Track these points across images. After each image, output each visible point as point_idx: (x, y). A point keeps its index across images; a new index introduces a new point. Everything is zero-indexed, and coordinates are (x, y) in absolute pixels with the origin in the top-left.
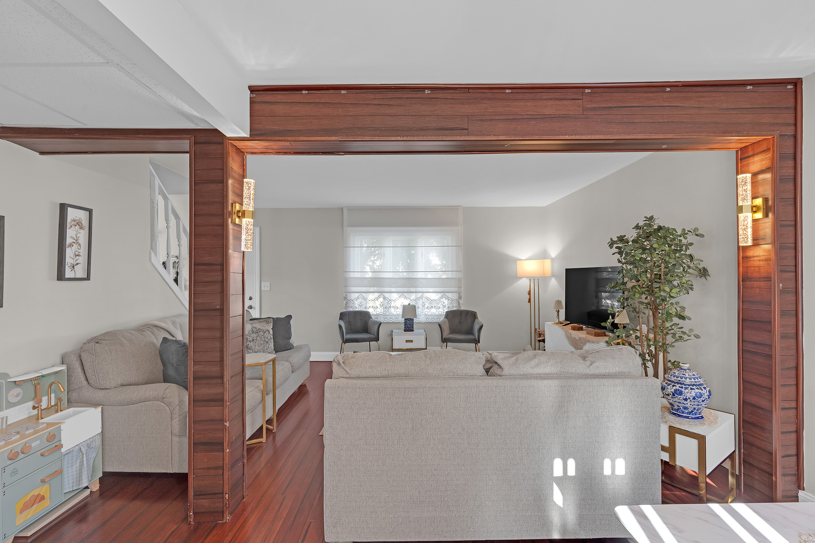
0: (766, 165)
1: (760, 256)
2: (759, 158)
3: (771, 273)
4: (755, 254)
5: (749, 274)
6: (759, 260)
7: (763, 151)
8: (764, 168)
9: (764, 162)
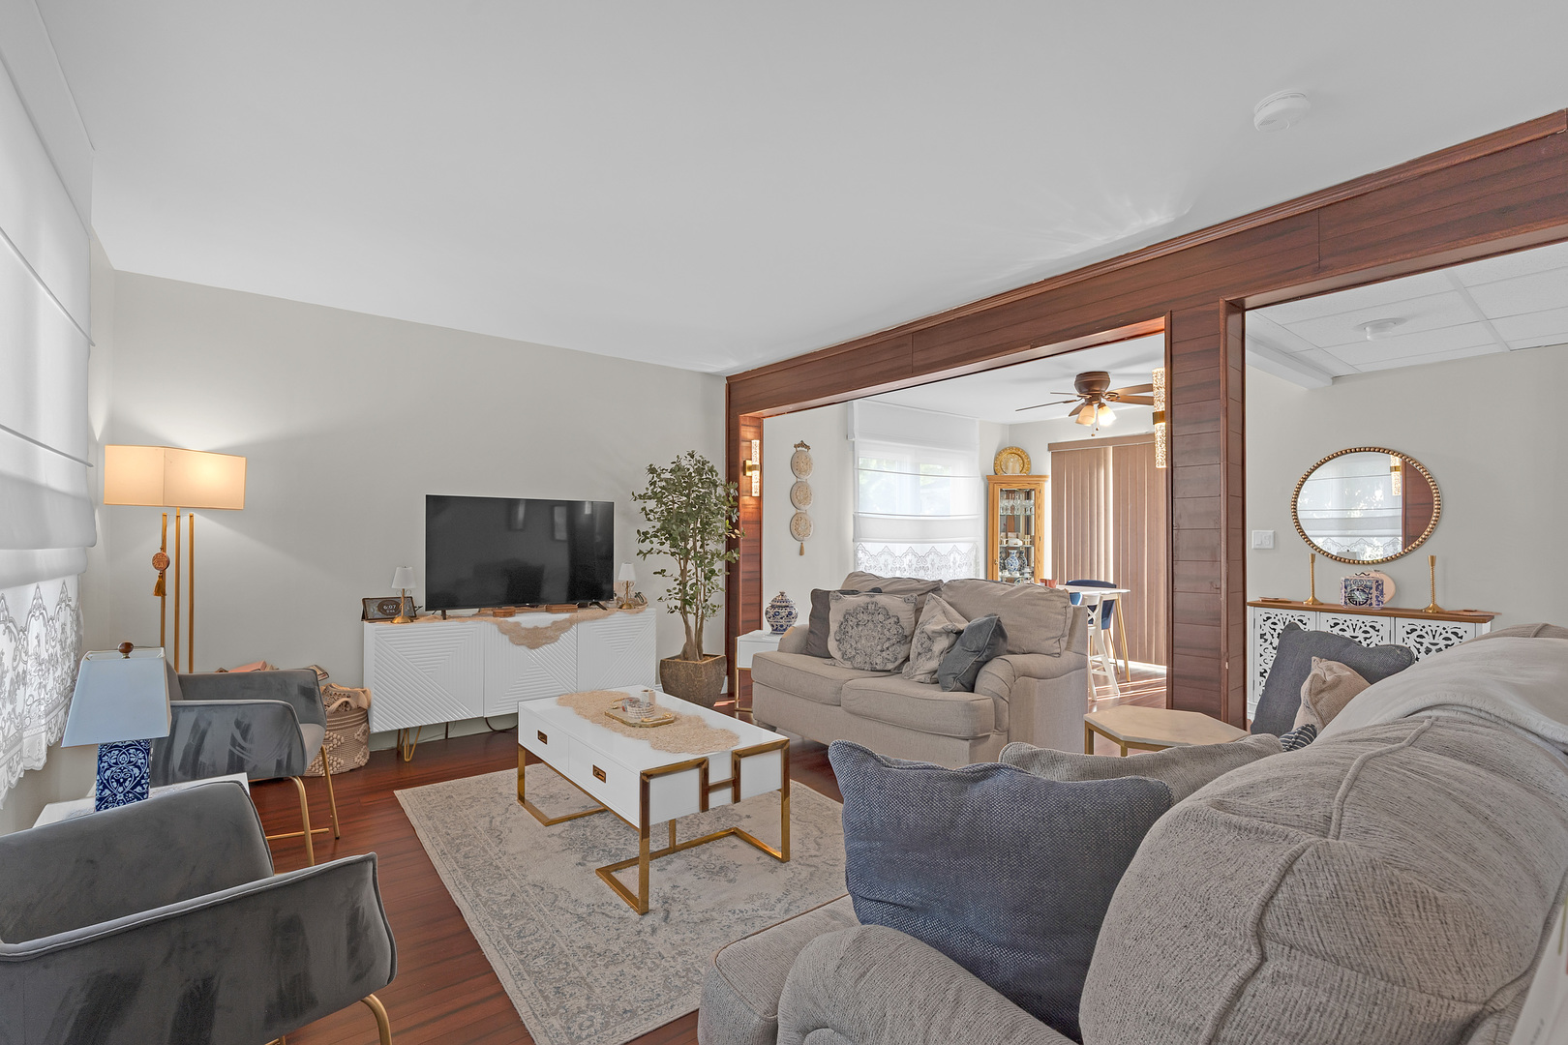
1: (753, 505)
4: (750, 503)
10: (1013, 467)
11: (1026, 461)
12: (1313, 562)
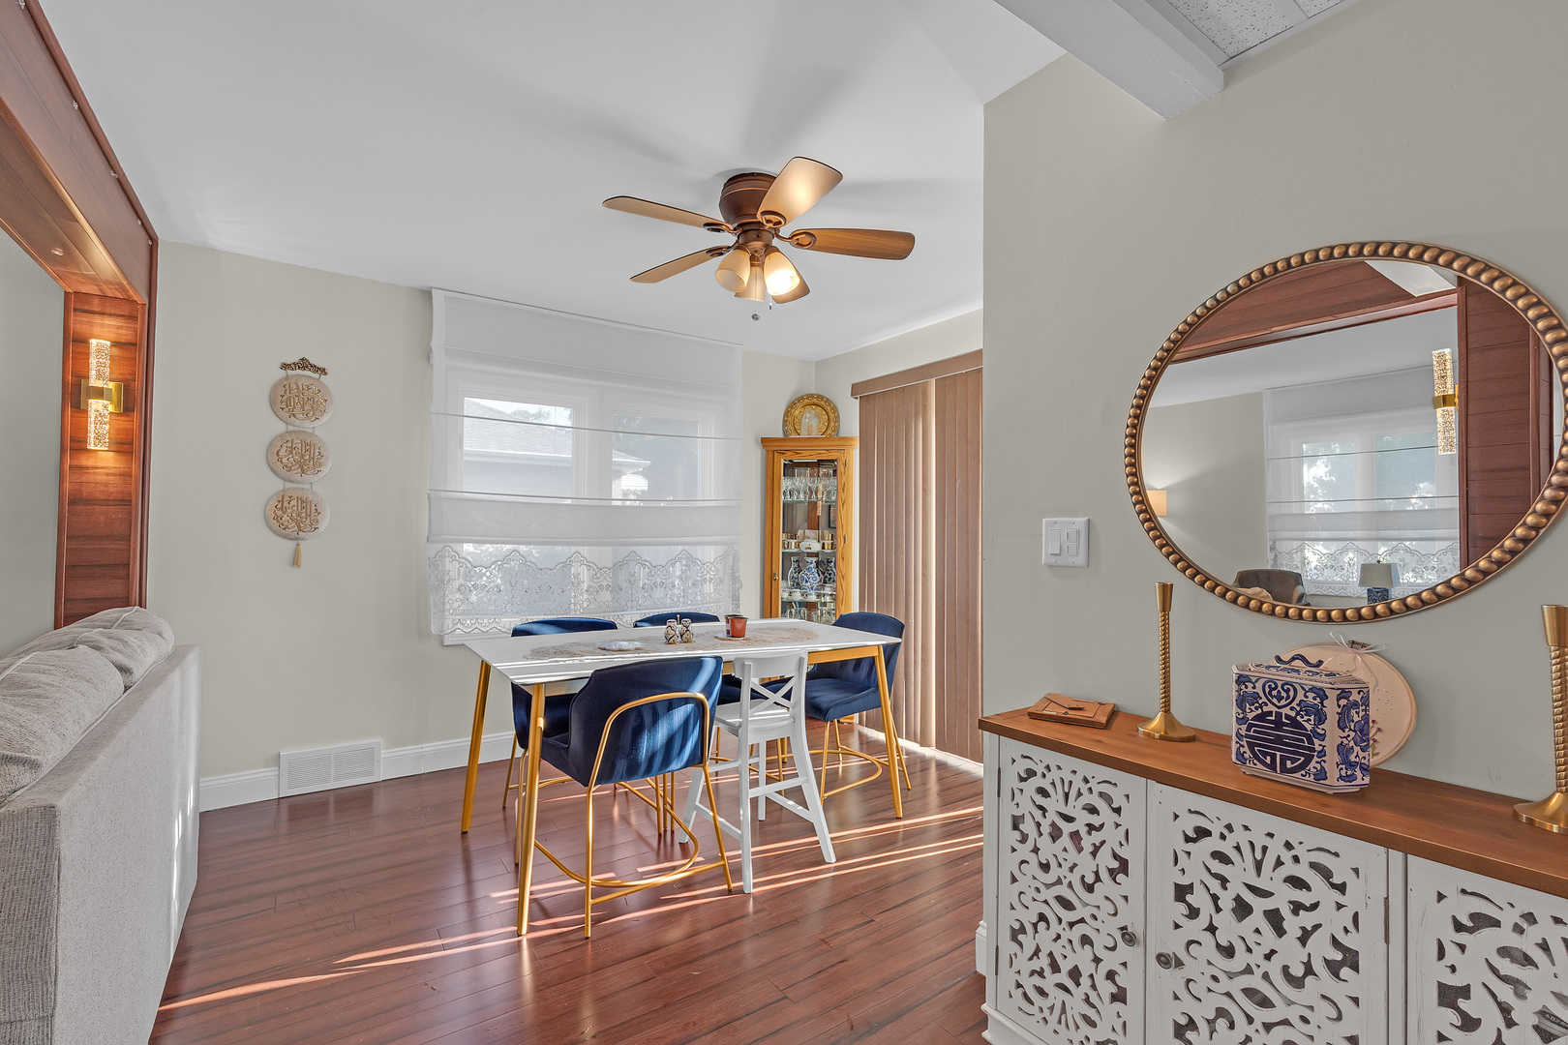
0: (127, 338)
1: (108, 468)
2: (115, 323)
3: (130, 494)
4: (99, 465)
5: (84, 494)
6: (107, 474)
7: (121, 316)
8: (124, 341)
9: (124, 332)
10: (811, 423)
11: (832, 416)
12: (1166, 607)
